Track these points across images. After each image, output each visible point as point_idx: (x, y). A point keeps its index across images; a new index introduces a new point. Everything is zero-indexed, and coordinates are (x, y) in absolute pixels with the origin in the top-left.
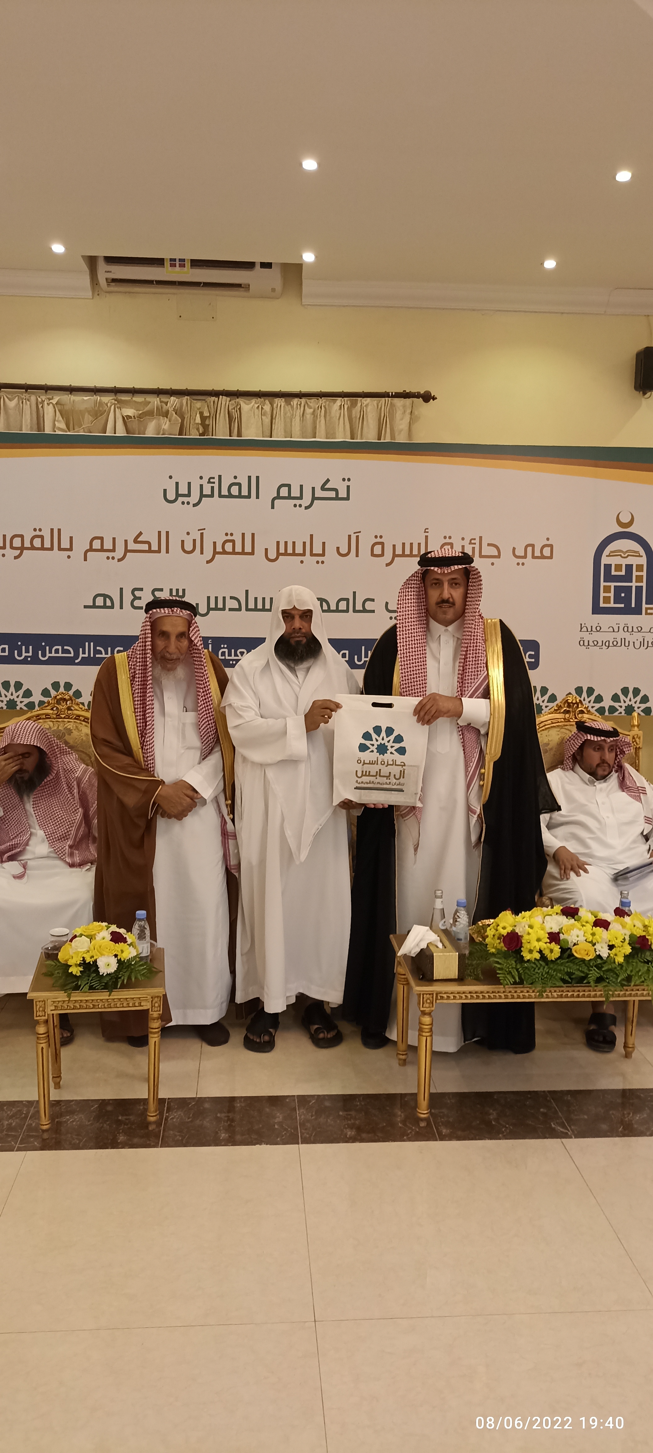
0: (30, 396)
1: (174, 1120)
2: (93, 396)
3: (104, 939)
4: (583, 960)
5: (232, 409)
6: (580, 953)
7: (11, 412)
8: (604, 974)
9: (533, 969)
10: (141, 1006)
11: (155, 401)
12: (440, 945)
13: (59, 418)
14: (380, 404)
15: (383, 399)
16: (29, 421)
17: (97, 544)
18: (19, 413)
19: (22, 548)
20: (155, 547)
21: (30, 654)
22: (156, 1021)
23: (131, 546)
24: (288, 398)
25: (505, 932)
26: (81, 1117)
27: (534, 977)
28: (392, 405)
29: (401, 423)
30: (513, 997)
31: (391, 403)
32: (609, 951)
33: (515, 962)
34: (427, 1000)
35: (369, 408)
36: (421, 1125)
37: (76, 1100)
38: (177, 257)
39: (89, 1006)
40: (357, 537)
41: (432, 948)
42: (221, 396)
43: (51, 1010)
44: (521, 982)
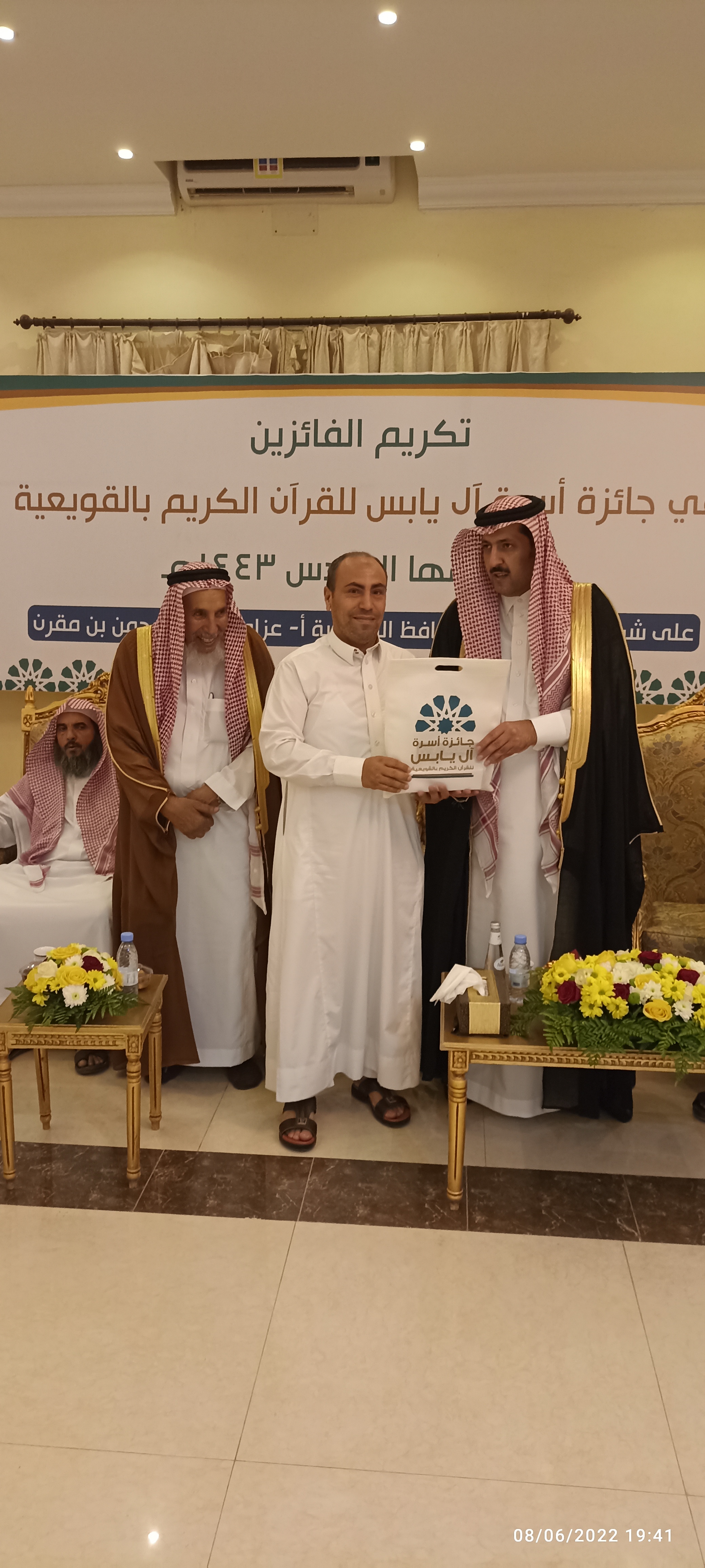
0: (105, 334)
1: (162, 1178)
2: (174, 331)
3: (74, 964)
4: (655, 1022)
5: (333, 340)
6: (652, 1013)
7: (84, 353)
8: (682, 1040)
9: (591, 1029)
10: (115, 1045)
11: (245, 333)
12: (482, 992)
13: (136, 357)
14: (511, 327)
15: (514, 321)
16: (103, 362)
17: (176, 504)
18: (93, 352)
19: (94, 510)
20: (241, 506)
21: (103, 630)
22: (134, 1064)
23: (215, 505)
24: (400, 325)
25: (561, 980)
26: (59, 1166)
27: (589, 1040)
28: (526, 328)
29: (536, 351)
30: (568, 1061)
31: (524, 325)
32: (693, 1012)
33: (572, 1018)
34: (458, 1059)
35: (497, 332)
36: (452, 1209)
37: (61, 1145)
38: (268, 156)
39: (56, 1042)
40: (478, 490)
41: (471, 995)
42: (320, 325)
43: (12, 1044)
44: (575, 1044)
